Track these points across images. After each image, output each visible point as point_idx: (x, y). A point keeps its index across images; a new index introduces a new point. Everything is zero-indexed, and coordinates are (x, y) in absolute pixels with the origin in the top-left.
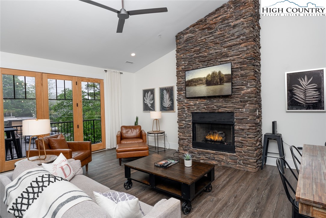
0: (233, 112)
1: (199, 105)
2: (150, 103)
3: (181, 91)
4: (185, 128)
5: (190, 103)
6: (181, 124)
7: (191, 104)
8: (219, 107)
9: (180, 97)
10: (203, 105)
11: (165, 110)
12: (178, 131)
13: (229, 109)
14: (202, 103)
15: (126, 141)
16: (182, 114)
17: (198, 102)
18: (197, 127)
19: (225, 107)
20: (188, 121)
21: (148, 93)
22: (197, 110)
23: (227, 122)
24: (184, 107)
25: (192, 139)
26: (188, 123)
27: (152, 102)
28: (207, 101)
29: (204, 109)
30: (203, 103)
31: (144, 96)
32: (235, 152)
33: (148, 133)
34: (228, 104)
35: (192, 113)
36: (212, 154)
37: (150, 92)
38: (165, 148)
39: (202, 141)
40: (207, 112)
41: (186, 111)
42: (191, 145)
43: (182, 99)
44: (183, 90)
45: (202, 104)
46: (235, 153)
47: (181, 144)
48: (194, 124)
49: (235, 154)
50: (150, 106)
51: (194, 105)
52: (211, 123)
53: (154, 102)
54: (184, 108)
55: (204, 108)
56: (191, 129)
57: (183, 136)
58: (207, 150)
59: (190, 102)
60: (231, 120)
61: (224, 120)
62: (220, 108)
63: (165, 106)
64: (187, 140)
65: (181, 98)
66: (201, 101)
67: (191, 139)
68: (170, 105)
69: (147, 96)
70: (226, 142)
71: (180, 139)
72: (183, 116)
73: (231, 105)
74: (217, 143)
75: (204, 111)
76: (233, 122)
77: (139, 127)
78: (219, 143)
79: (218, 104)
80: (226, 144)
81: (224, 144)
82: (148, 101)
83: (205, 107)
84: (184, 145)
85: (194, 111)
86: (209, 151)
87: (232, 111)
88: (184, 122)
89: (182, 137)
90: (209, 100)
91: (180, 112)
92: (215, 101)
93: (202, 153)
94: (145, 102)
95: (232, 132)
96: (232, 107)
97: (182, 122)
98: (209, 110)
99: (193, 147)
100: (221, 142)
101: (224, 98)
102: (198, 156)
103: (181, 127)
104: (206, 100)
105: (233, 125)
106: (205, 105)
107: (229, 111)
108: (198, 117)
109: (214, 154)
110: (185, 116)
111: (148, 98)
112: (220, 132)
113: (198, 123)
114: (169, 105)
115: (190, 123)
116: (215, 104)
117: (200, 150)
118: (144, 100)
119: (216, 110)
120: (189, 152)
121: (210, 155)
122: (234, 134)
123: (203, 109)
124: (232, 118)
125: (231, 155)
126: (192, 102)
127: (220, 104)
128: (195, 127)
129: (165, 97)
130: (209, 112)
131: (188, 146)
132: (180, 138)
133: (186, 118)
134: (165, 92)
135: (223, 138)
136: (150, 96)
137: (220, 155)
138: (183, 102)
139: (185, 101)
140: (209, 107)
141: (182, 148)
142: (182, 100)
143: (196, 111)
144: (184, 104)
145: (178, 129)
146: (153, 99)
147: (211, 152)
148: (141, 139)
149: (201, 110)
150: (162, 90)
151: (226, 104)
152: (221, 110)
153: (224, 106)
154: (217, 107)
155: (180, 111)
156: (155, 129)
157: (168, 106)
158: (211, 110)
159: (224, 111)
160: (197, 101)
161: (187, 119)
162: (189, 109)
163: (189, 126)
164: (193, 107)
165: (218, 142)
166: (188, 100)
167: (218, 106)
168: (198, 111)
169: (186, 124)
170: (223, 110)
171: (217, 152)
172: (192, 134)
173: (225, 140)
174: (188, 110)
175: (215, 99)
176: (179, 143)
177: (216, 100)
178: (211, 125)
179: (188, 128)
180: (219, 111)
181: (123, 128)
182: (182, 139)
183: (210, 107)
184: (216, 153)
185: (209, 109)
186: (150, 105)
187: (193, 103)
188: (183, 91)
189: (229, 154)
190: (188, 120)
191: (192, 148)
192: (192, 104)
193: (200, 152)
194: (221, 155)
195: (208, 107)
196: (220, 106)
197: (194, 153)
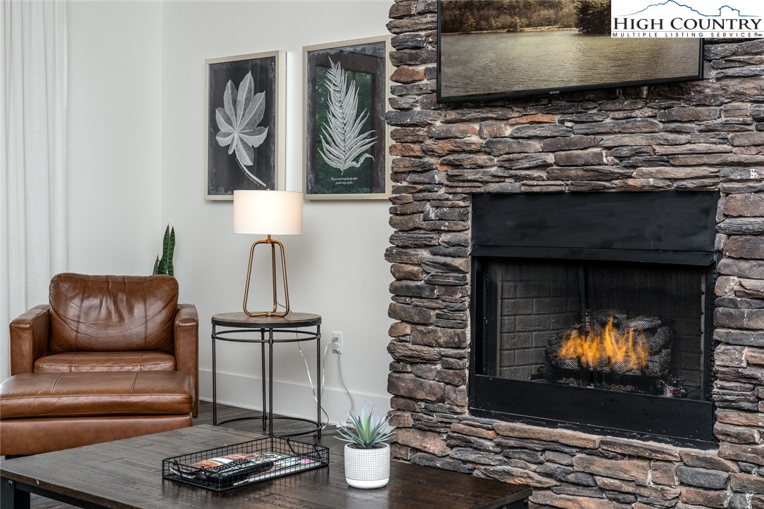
0: (712, 193)
1: (516, 147)
2: (245, 144)
3: (414, 60)
4: (427, 293)
5: (465, 133)
6: (410, 268)
7: (470, 144)
8: (630, 160)
9: (404, 102)
10: (537, 145)
11: (335, 189)
12: (392, 313)
13: (688, 170)
14: (531, 132)
15: (70, 362)
16: (417, 206)
17: (508, 131)
18: (499, 284)
19: (666, 160)
20: (451, 250)
21: (236, 85)
22: (500, 179)
23: (676, 251)
24: (427, 159)
25: (466, 362)
26: (449, 260)
27: (258, 140)
28: (562, 122)
29: (544, 174)
30: (538, 132)
31: (216, 102)
32: (713, 442)
33: (216, 322)
34: (683, 138)
35: (475, 197)
36: (582, 449)
37: (249, 77)
38: (319, 424)
39: (533, 377)
40: (561, 193)
41: (440, 184)
42: (461, 396)
43: (418, 109)
44: (424, 54)
45: (529, 138)
46: (717, 447)
47: (402, 392)
48: (482, 263)
49: (711, 453)
50: (250, 163)
51: (487, 149)
52: (583, 256)
53: (270, 139)
54: (427, 169)
55: (544, 166)
56: (463, 297)
57: (419, 340)
58: (554, 425)
59: (462, 126)
60: (700, 239)
61: (659, 239)
62: (634, 167)
63: (333, 164)
64: (439, 367)
65: (413, 106)
66: (524, 120)
67: (461, 358)
68: (362, 160)
69: (235, 102)
70: (670, 384)
71: (398, 361)
72: (418, 219)
73: (702, 147)
74: (615, 388)
75: (542, 183)
76: (710, 253)
77: (166, 287)
78: (629, 388)
79: (626, 140)
80: (669, 395)
81: (662, 392)
82: (236, 135)
83: (550, 158)
84: (421, 395)
85: (487, 182)
86: (562, 436)
87: (707, 181)
88: (425, 254)
89: (410, 348)
90: (574, 117)
91: (405, 189)
92: (608, 120)
93: (524, 447)
94: (222, 141)
95: (703, 317)
96: (705, 159)
97: (412, 252)
98: (569, 178)
99: (472, 412)
100: (643, 380)
101: (664, 104)
102: (502, 463)
103: (408, 287)
104: (557, 118)
105: (710, 271)
106: (552, 143)
107: (690, 184)
108: (509, 223)
109: (591, 452)
110: (432, 216)
111: (240, 112)
112: (641, 323)
113: (507, 261)
114: (356, 159)
115: (458, 262)
116: (609, 140)
117: (513, 430)
118: (214, 128)
119: (610, 176)
120: (449, 437)
121: (566, 460)
122: (711, 327)
123: (536, 173)
124: (705, 228)
125: (688, 455)
126: (477, 126)
127: (638, 141)
128: (492, 288)
129: (335, 108)
130: (572, 193)
131: (442, 400)
132: (402, 350)
133: (439, 231)
134: (336, 75)
135: (656, 358)
136: (248, 100)
137: (624, 455)
138: (422, 132)
139: (438, 123)
140: (569, 163)
141: (407, 414)
142: (417, 119)
143: (493, 187)
144: (429, 142)
145: (388, 299)
146: (267, 119)
147: (574, 438)
148: (166, 356)
149: (525, 178)
150: (319, 62)
151: (671, 136)
152: (643, 175)
153: (658, 149)
154: (621, 158)
155: (405, 184)
156: (261, 304)
157: (349, 164)
158: (583, 178)
159: (661, 183)
160: (502, 124)
161: (445, 237)
162: (456, 172)
163: (451, 278)
164: (481, 159)
165: (624, 379)
166: (452, 115)
167: (625, 152)
168: (509, 186)
169: (435, 264)
170: (651, 175)
171: (609, 438)
172: (468, 331)
173: (662, 370)
174: (450, 177)
175: (610, 106)
176: (392, 386)
177: (617, 115)
178: (581, 275)
179: (446, 293)
180: (630, 182)
181: (65, 286)
182: (413, 360)
183: (578, 156)
184: (603, 442)
185: (573, 172)
186: (245, 160)
187: (480, 134)
188: (424, 62)
189: (676, 450)
190: (449, 244)
191: (467, 415)
192: (475, 139)
193: (512, 443)
194: (631, 457)
195: (568, 157)
196: (638, 153)
197: (478, 449)
